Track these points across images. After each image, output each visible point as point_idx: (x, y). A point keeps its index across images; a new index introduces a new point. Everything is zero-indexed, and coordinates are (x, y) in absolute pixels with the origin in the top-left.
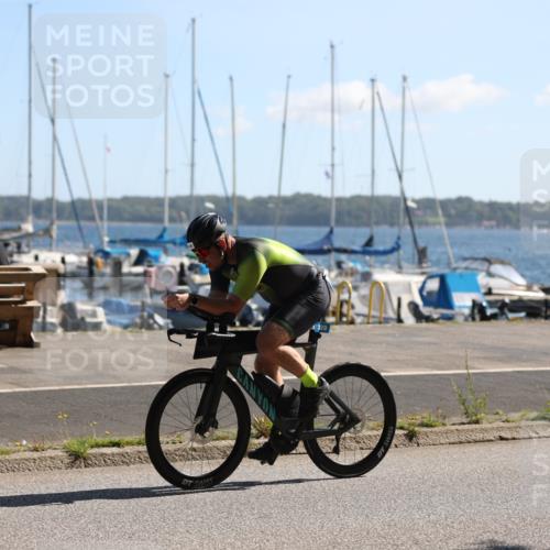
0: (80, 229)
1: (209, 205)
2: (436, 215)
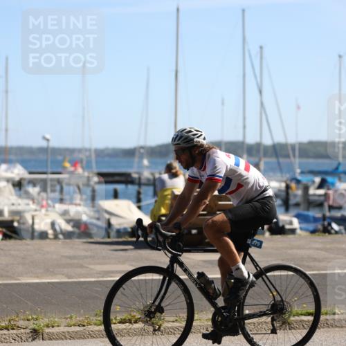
0: (279, 163)
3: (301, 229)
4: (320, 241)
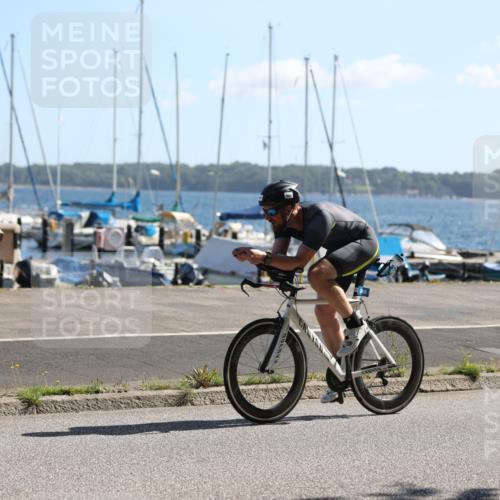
0: (35, 192)
1: (155, 172)
2: (364, 184)
3: (62, 280)
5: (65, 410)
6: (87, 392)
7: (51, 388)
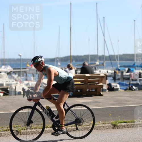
3: (121, 88)
4: (128, 93)
5: (125, 128)
6: (132, 122)
7: (121, 121)
